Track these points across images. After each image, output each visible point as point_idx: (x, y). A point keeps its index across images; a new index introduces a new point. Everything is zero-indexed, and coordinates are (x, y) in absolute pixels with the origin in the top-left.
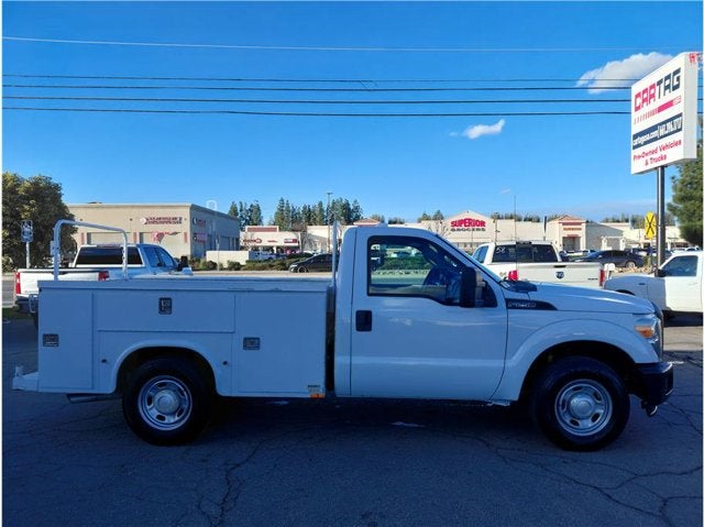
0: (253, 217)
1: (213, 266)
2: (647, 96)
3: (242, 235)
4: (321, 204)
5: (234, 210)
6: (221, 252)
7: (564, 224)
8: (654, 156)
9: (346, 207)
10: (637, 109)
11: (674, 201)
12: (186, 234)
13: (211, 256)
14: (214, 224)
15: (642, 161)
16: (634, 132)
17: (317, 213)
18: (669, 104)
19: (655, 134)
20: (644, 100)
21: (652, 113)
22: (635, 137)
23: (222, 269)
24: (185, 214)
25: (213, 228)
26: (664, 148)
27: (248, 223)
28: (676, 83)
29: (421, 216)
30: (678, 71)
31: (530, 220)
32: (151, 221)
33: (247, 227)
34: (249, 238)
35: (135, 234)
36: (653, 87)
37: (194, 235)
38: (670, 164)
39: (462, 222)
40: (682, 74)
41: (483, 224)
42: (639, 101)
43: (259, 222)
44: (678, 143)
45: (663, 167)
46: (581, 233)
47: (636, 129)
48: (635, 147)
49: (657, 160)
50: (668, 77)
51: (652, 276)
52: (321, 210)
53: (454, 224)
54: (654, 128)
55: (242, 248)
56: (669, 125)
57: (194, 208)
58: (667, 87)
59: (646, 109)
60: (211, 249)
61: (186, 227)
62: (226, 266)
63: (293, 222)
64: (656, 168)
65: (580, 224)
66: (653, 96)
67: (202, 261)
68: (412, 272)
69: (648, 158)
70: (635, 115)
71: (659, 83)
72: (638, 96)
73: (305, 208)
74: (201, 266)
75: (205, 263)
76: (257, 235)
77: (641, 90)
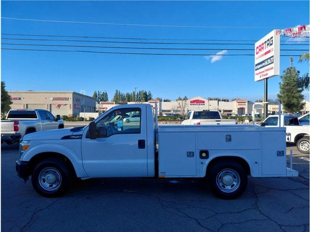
0: (104, 98)
1: (82, 119)
2: (261, 48)
3: (97, 105)
4: (134, 93)
5: (95, 95)
6: (86, 113)
7: (238, 103)
8: (264, 74)
9: (145, 94)
10: (257, 53)
11: (280, 93)
12: (70, 105)
13: (82, 115)
14: (84, 101)
15: (259, 75)
16: (256, 63)
17: (133, 96)
18: (269, 52)
19: (263, 64)
20: (260, 50)
21: (263, 55)
22: (256, 65)
23: (86, 121)
24: (70, 96)
25: (83, 102)
26: (267, 70)
27: (101, 100)
28: (271, 43)
29: (178, 98)
30: (272, 38)
31: (225, 101)
32: (55, 99)
33: (100, 102)
34: (101, 107)
35: (48, 105)
36: (263, 44)
37: (74, 105)
38: (270, 77)
39: (194, 101)
40: (273, 39)
41: (204, 102)
42: (258, 50)
43: (107, 100)
44: (272, 68)
45: (267, 79)
46: (246, 106)
47: (257, 62)
48: (256, 70)
49: (264, 76)
50: (268, 40)
51: (260, 125)
52: (134, 95)
53: (191, 102)
54: (263, 62)
55: (97, 112)
56: (269, 60)
57: (74, 94)
58: (268, 44)
59: (261, 53)
60: (82, 112)
61: (70, 102)
62: (88, 119)
63: (122, 100)
64: (264, 79)
65: (245, 103)
66: (263, 48)
67: (77, 117)
68: (168, 122)
69: (261, 74)
70: (256, 56)
71: (265, 42)
72: (257, 48)
73: (127, 94)
74: (77, 119)
75: (78, 118)
76: (104, 106)
77: (258, 45)
